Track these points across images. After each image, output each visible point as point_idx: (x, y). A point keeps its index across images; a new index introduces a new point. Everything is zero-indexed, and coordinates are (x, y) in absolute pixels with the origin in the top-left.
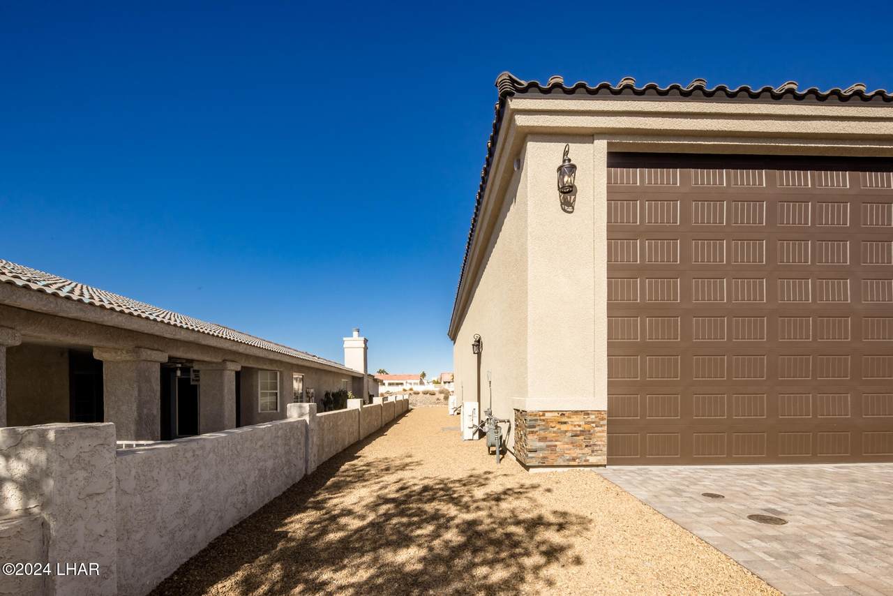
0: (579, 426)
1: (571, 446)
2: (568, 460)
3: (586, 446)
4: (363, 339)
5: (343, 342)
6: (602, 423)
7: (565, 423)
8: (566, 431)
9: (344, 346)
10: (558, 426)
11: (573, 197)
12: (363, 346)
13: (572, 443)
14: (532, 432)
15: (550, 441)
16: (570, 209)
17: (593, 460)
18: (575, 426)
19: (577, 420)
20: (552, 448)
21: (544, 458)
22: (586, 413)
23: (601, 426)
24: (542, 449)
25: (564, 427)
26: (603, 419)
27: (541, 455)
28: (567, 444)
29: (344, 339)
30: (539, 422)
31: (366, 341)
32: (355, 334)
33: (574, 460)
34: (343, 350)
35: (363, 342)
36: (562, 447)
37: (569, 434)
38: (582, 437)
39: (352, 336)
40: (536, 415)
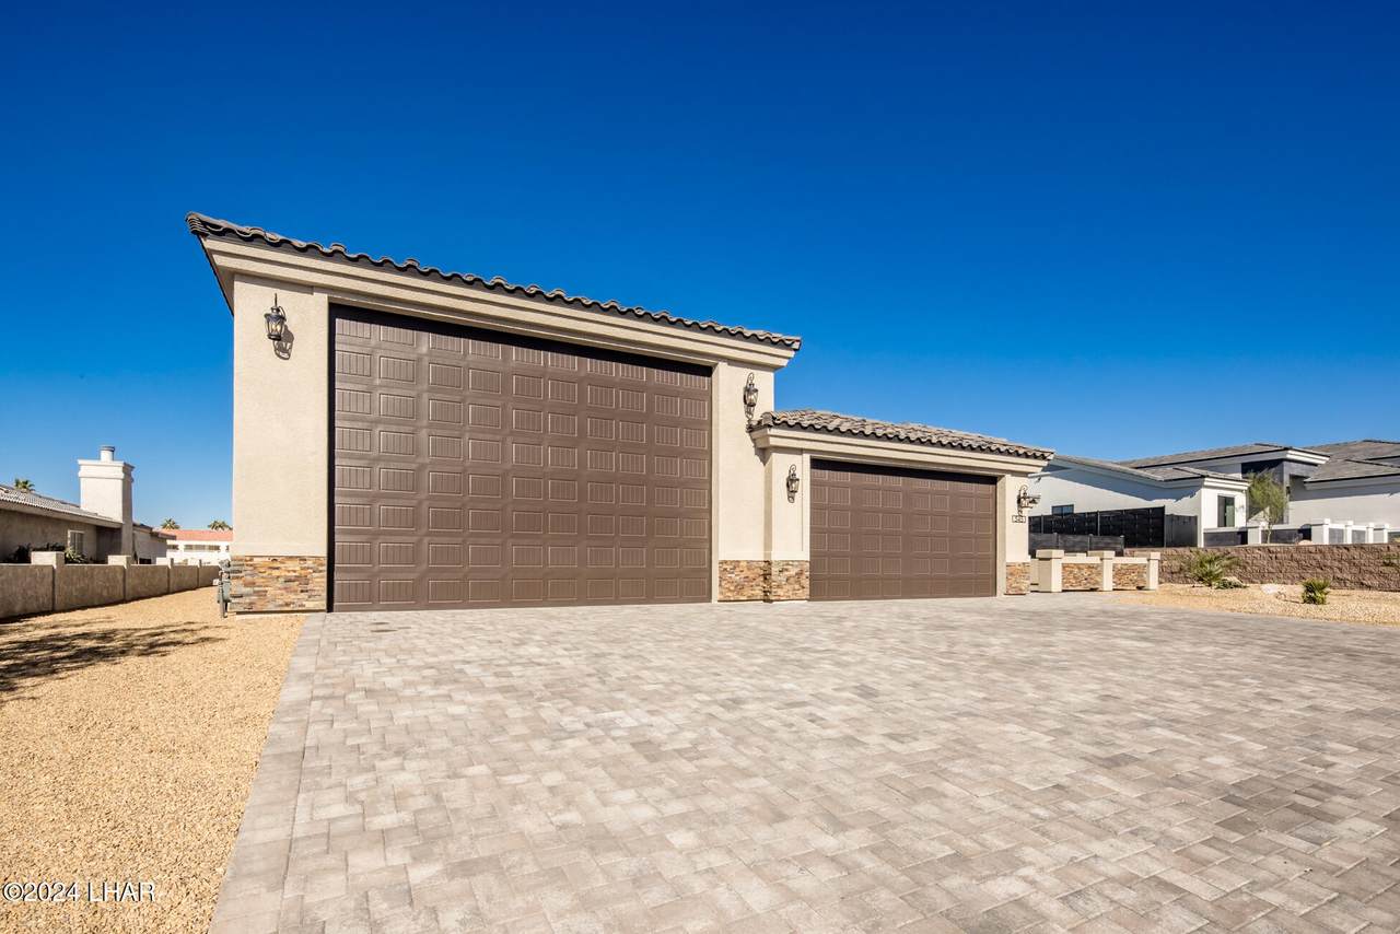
0: (295, 571)
1: (283, 592)
2: (281, 606)
3: (302, 591)
4: (121, 464)
5: (78, 468)
6: (321, 568)
7: (277, 568)
8: (278, 577)
9: (80, 474)
10: (269, 571)
11: (289, 344)
12: (122, 475)
13: (286, 588)
14: (237, 578)
15: (259, 586)
16: (285, 356)
17: (310, 605)
18: (289, 571)
19: (291, 565)
20: (262, 594)
21: (251, 604)
22: (303, 559)
23: (321, 571)
24: (248, 595)
25: (276, 573)
26: (322, 565)
27: (248, 601)
28: (280, 589)
29: (80, 462)
30: (246, 568)
31: (127, 469)
32: (106, 455)
33: (287, 605)
34: (78, 480)
35: (121, 469)
36: (273, 592)
37: (281, 580)
38: (297, 583)
39: (99, 459)
40: (241, 560)
